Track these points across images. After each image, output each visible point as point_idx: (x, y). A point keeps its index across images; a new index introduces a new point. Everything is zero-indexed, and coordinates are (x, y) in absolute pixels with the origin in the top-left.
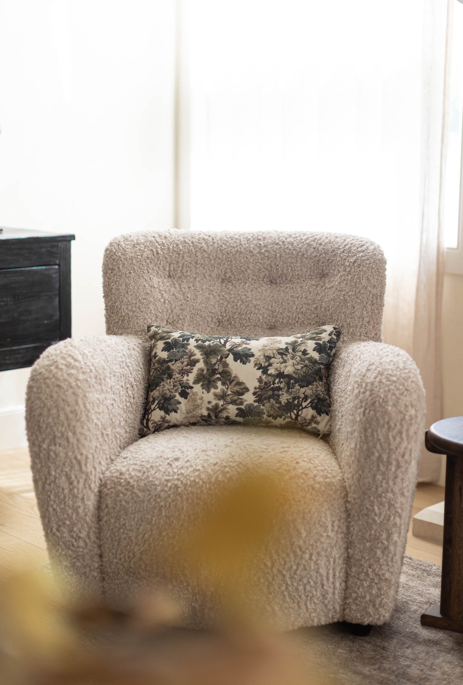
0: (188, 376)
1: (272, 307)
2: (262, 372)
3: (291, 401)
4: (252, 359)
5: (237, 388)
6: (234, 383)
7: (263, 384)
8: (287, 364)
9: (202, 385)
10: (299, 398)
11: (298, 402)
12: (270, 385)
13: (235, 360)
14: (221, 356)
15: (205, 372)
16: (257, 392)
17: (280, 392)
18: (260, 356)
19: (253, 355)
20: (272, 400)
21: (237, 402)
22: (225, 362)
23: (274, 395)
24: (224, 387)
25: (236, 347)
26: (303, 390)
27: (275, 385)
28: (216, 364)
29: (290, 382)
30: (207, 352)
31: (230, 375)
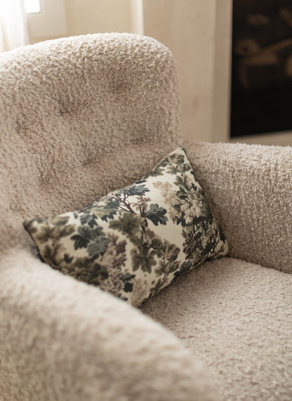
0: (124, 265)
1: (80, 140)
2: (182, 224)
3: (209, 241)
4: (167, 215)
5: (171, 254)
6: (167, 250)
7: (188, 237)
8: (194, 206)
9: (142, 269)
10: (213, 235)
11: (214, 240)
12: (193, 235)
13: (156, 224)
14: (142, 227)
15: (138, 252)
16: (186, 248)
17: (202, 238)
18: (170, 208)
19: (165, 211)
20: (197, 249)
21: (174, 267)
22: (149, 230)
23: (197, 243)
24: (161, 259)
25: (144, 209)
26: (212, 226)
27: (196, 233)
28: (142, 237)
29: (204, 224)
30: (125, 227)
31: (160, 243)
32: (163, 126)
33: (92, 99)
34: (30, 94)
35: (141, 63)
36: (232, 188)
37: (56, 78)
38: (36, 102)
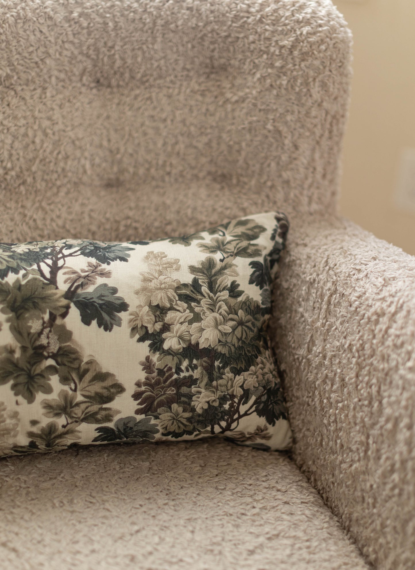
1: (109, 141)
2: (150, 346)
3: (216, 404)
4: (123, 315)
5: (97, 388)
6: (88, 377)
7: (155, 374)
8: (203, 323)
9: (14, 387)
10: (232, 396)
11: (231, 406)
12: (171, 376)
13: (86, 321)
14: (51, 314)
15: (17, 355)
16: (143, 393)
17: (194, 389)
18: (140, 306)
19: (124, 307)
20: (175, 406)
21: (99, 417)
22: (63, 327)
23: (179, 395)
24: (66, 388)
25: (82, 285)
26: (239, 379)
27: (182, 375)
28: (40, 333)
29: (212, 366)
30: (15, 301)
31: (78, 359)
32: (273, 165)
33: (160, 77)
34: (37, 33)
35: (267, 34)
36: (319, 324)
37: (98, 19)
38: (42, 49)
